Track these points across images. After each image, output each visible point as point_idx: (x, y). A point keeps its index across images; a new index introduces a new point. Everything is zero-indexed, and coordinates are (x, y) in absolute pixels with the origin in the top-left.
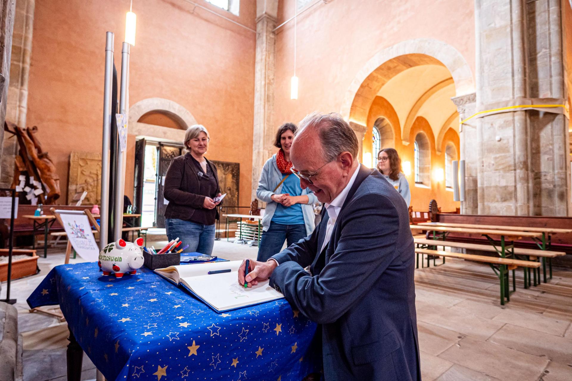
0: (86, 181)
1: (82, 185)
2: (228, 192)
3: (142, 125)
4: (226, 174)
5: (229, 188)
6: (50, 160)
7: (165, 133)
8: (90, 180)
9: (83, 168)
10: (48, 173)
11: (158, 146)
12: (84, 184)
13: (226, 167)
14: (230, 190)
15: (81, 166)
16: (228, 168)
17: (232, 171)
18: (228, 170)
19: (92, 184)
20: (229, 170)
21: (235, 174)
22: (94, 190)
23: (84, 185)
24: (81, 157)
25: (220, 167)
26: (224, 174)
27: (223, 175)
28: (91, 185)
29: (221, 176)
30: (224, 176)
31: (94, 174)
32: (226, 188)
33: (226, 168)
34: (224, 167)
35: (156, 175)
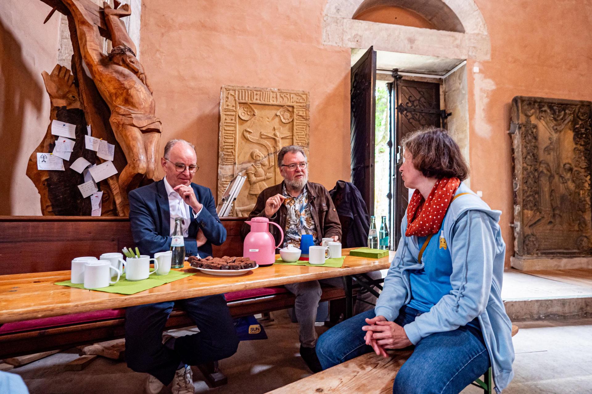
0: (252, 155)
1: (245, 166)
2: (568, 176)
3: (362, 25)
4: (560, 132)
5: (567, 166)
6: (136, 72)
7: (411, 41)
8: (260, 153)
9: (246, 126)
10: (123, 109)
11: (392, 80)
12: (249, 162)
13: (559, 112)
14: (571, 170)
15: (242, 121)
16: (565, 114)
17: (574, 122)
18: (563, 119)
19: (266, 161)
20: (566, 122)
21: (583, 130)
22: (269, 175)
23: (249, 165)
24: (241, 101)
25: (543, 114)
26: (556, 131)
27: (553, 133)
28: (263, 165)
29: (548, 134)
30: (555, 136)
31: (268, 138)
32: (562, 165)
33: (559, 116)
34: (554, 113)
35: (390, 144)
